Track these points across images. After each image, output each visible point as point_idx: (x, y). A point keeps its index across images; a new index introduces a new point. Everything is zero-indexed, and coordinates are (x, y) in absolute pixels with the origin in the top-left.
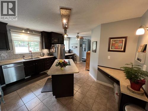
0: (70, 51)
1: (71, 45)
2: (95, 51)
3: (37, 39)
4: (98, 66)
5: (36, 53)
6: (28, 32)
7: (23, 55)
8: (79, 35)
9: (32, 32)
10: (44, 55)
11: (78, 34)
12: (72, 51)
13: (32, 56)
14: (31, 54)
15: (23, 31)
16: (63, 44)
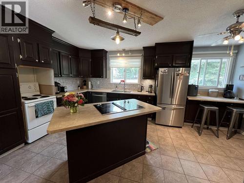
0: (227, 91)
1: (240, 72)
3: (136, 63)
5: (133, 85)
6: (124, 55)
10: (142, 89)
13: (124, 88)
14: (124, 85)
15: (118, 55)
16: (189, 67)
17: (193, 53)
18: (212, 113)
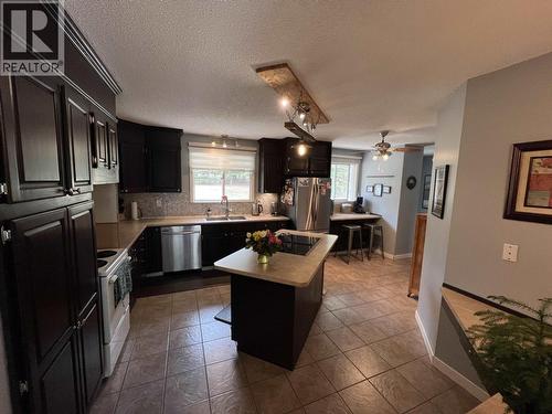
0: (358, 206)
1: (366, 182)
2: (441, 212)
3: (247, 163)
4: (444, 285)
5: (240, 204)
6: (225, 146)
7: (207, 208)
8: (387, 139)
9: (234, 143)
10: (259, 210)
11: (385, 134)
12: (368, 203)
13: (227, 211)
14: (226, 205)
15: (214, 144)
16: (328, 175)
17: (333, 155)
18: (355, 232)
